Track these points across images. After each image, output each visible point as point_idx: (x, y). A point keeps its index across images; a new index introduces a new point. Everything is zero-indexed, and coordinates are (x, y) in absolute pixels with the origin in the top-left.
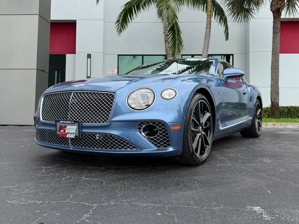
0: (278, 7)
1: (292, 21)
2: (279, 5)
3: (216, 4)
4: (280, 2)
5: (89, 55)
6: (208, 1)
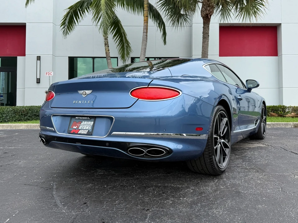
0: (207, 13)
1: (232, 25)
2: (208, 11)
4: (209, 8)
5: (39, 58)
6: (145, 6)
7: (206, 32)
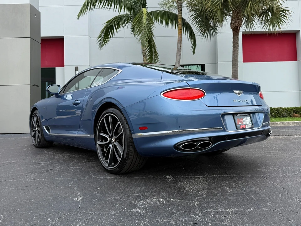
2: (237, 24)
3: (186, 23)
4: (238, 21)
5: (77, 68)
6: (179, 20)
7: (236, 42)
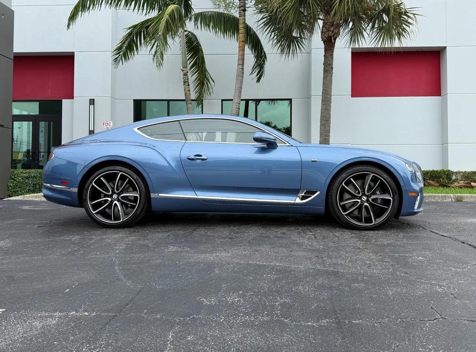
0: (330, 35)
1: (371, 51)
4: (333, 28)
5: (92, 101)
6: (240, 27)
7: (329, 62)
